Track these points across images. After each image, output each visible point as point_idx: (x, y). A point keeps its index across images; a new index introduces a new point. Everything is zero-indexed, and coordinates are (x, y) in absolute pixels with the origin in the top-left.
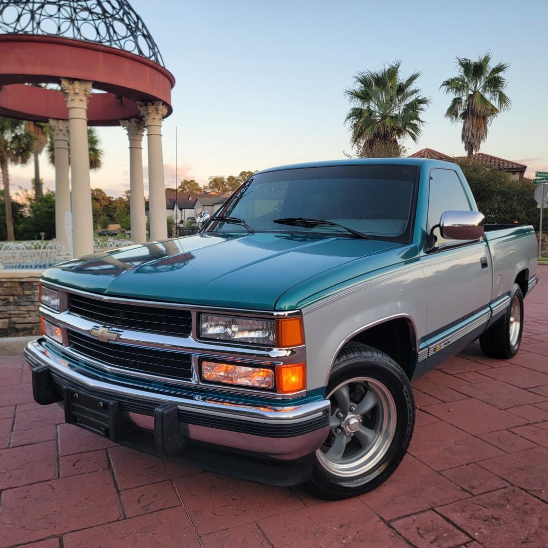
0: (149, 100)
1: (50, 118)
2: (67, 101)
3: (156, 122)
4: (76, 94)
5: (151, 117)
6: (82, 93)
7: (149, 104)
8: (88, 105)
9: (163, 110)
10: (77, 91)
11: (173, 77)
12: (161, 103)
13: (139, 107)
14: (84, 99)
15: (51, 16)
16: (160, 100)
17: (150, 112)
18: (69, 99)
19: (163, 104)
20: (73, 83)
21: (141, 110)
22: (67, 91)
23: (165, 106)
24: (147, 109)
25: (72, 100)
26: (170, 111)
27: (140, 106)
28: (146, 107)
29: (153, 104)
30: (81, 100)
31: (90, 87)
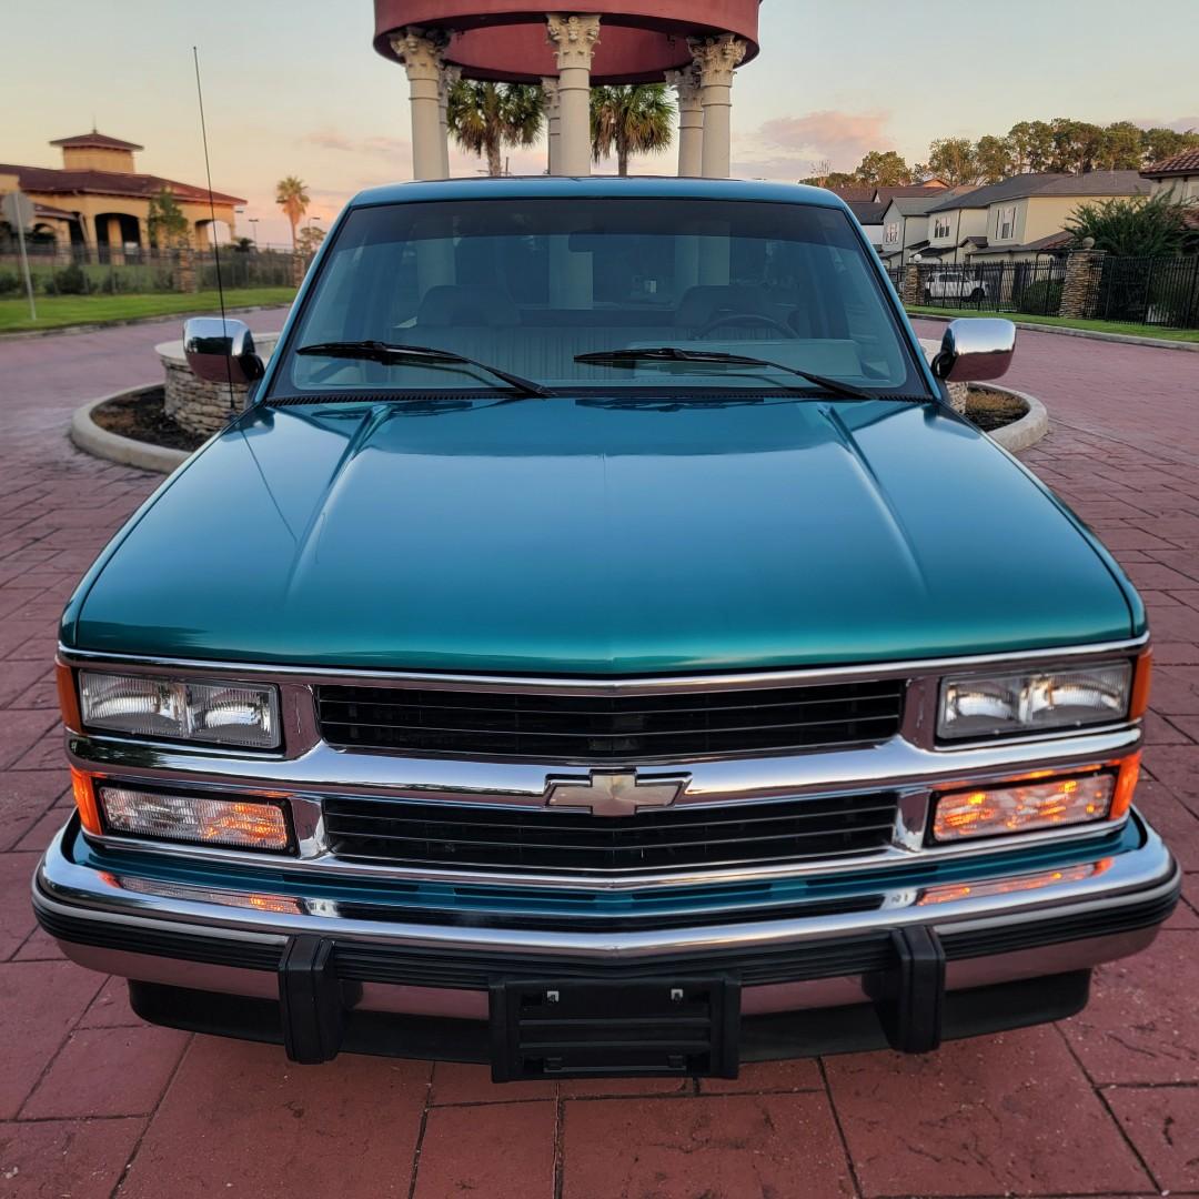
0: (708, 35)
1: (542, 76)
2: (557, 57)
3: (720, 79)
4: (572, 42)
5: (712, 67)
6: (582, 38)
7: (708, 42)
8: (593, 61)
9: (738, 50)
10: (574, 37)
12: (732, 37)
13: (690, 51)
14: (586, 49)
16: (728, 32)
17: (709, 58)
18: (561, 54)
19: (735, 41)
20: (567, 22)
21: (694, 55)
22: (556, 38)
23: (739, 42)
24: (705, 53)
25: (565, 54)
26: (752, 50)
27: (693, 46)
28: (703, 49)
29: (716, 42)
30: (581, 53)
31: (595, 25)
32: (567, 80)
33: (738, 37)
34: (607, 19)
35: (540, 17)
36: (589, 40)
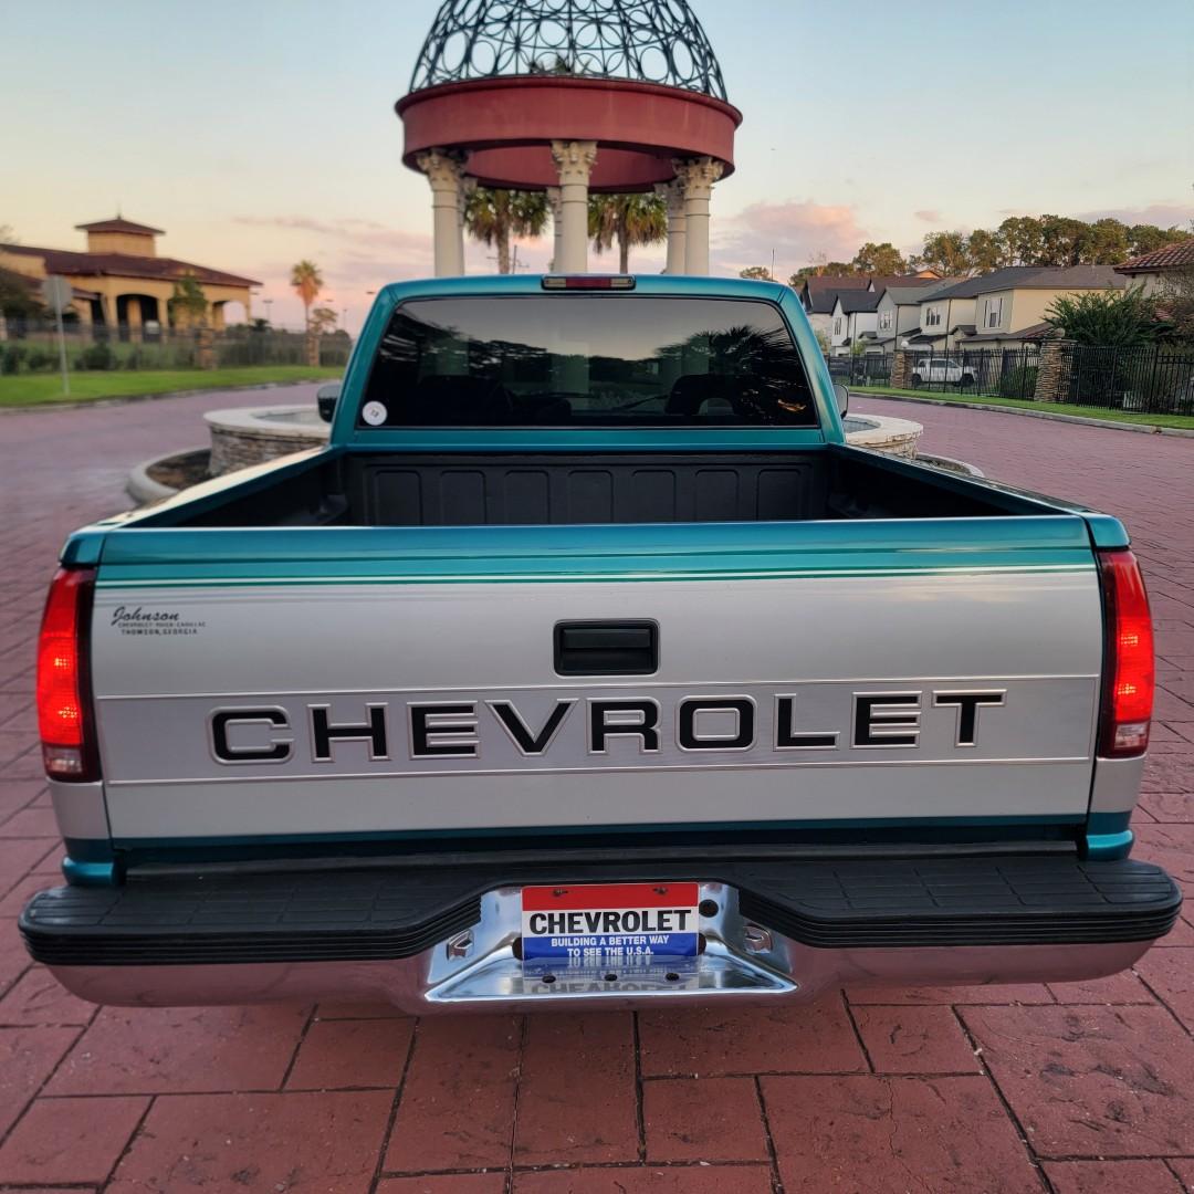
0: (690, 158)
1: (547, 185)
2: (559, 174)
3: (701, 193)
4: (572, 163)
5: (693, 184)
6: (581, 161)
7: (691, 162)
8: (591, 178)
9: (718, 169)
10: (574, 159)
11: (740, 114)
12: (710, 160)
13: (675, 169)
14: (585, 169)
15: (554, 47)
16: (706, 155)
17: (691, 176)
18: (563, 172)
19: (713, 162)
20: (568, 147)
21: (677, 173)
22: (560, 159)
23: (717, 163)
24: (687, 171)
25: (567, 172)
26: (728, 169)
28: (685, 168)
29: (697, 162)
30: (580, 172)
31: (592, 150)
32: (569, 194)
33: (715, 159)
34: (602, 144)
35: (547, 142)
36: (587, 163)
